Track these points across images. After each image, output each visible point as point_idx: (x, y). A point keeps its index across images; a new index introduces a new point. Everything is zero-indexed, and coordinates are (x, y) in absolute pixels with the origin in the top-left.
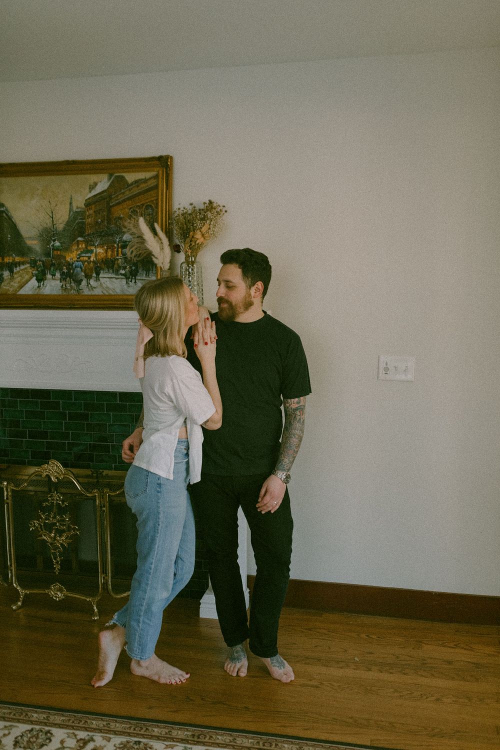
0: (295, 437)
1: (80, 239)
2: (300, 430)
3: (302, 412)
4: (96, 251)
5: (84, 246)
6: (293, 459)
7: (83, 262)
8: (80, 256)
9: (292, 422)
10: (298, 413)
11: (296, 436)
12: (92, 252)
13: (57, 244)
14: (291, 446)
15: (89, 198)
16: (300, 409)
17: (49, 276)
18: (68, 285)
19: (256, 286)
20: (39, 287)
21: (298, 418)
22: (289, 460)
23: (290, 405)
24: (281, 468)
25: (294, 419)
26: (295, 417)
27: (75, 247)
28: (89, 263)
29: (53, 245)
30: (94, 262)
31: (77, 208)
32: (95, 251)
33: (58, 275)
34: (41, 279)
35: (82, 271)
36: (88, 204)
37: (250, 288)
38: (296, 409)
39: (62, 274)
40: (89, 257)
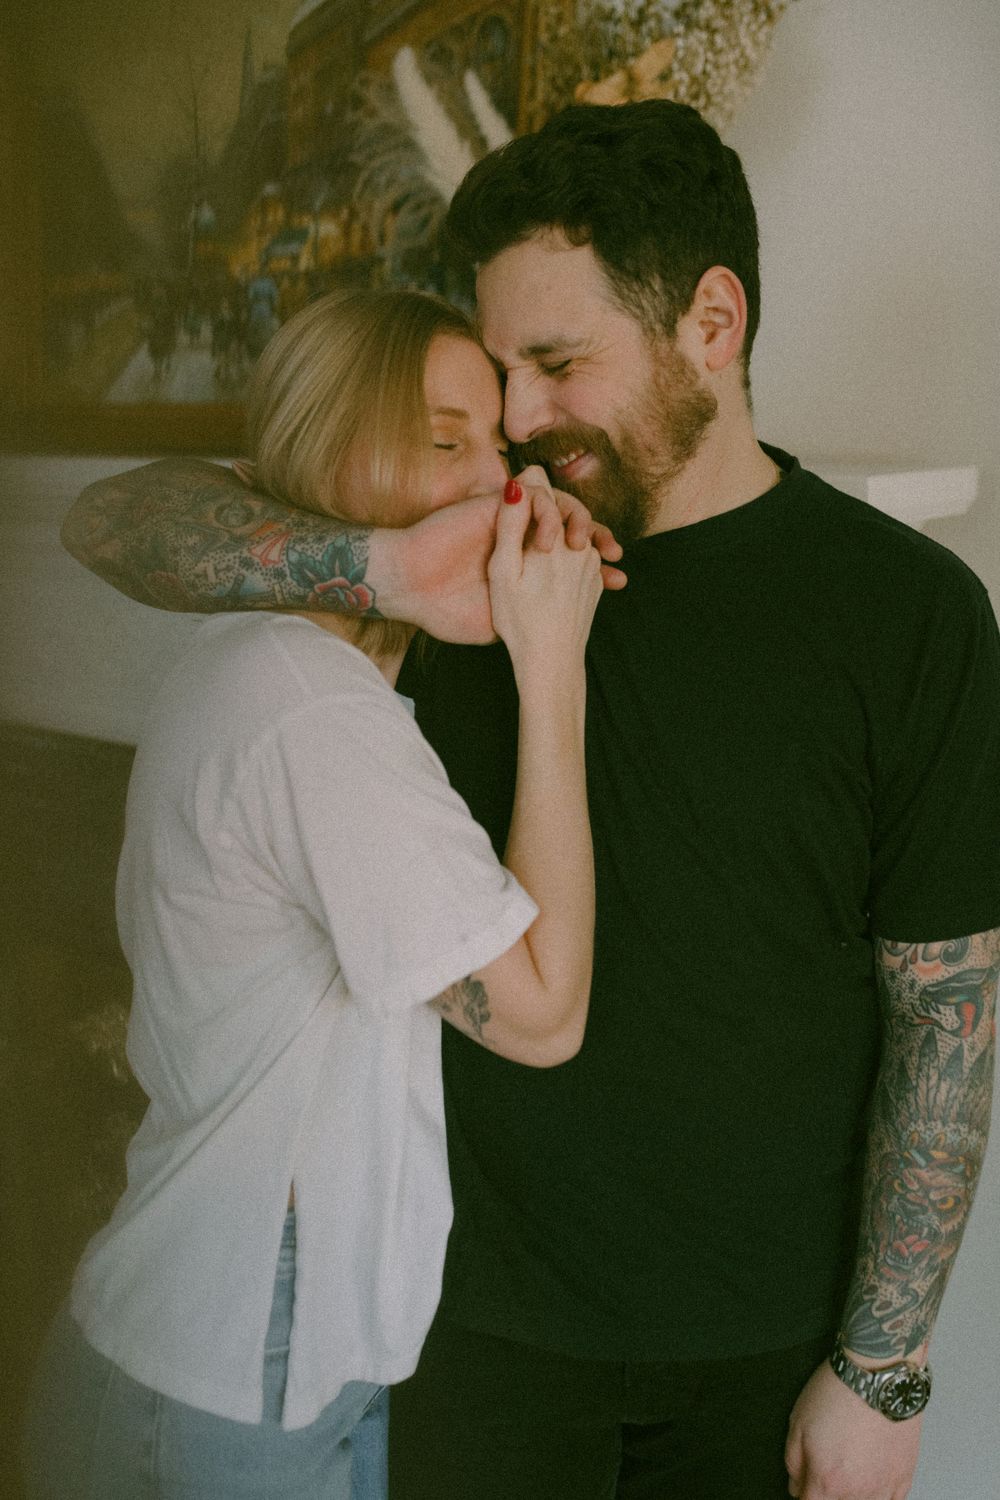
0: (929, 1159)
1: (270, 189)
2: (961, 1117)
3: (969, 1011)
4: (317, 232)
5: (280, 214)
6: (931, 1279)
7: (277, 277)
8: (267, 257)
9: (912, 1073)
10: (948, 1016)
11: (939, 1155)
12: (300, 235)
13: (207, 214)
14: (909, 1214)
15: (298, 27)
16: (955, 992)
17: (183, 338)
18: (233, 370)
19: (700, 303)
20: (157, 376)
21: (946, 1045)
22: (904, 1292)
23: (904, 968)
24: (865, 1330)
25: (922, 1055)
26: (930, 1039)
27: (255, 223)
28: (294, 278)
29: (196, 222)
30: (307, 273)
31: (266, 68)
32: (312, 230)
33: (206, 332)
34: (161, 350)
35: (273, 309)
36: (297, 50)
37: (670, 328)
38: (936, 995)
39: (218, 327)
40: (295, 259)
